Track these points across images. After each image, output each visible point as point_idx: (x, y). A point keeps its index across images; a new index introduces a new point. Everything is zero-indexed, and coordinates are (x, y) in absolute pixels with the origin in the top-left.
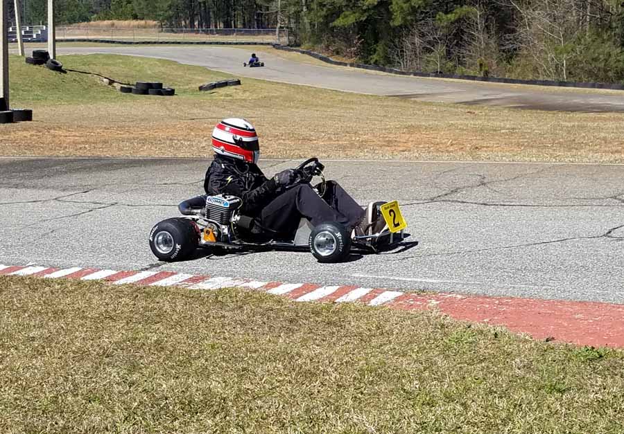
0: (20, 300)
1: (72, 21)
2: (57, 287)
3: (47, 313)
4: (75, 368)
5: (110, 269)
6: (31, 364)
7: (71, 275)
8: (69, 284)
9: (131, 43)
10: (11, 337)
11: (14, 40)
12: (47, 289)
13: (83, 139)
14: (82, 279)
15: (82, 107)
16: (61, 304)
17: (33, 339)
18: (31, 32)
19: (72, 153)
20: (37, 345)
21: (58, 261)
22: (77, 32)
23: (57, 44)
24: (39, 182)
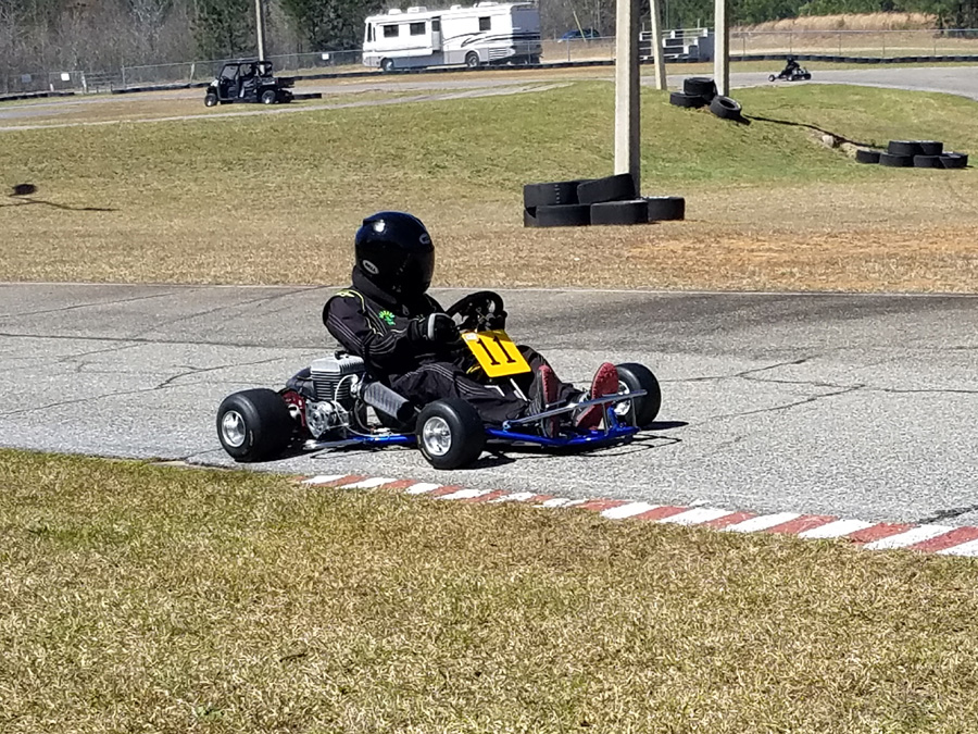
0: (682, 574)
1: (760, 17)
2: (753, 550)
3: (735, 602)
4: (797, 713)
5: (857, 517)
6: (709, 702)
7: (779, 527)
8: (777, 545)
9: (878, 61)
10: (668, 645)
11: (646, 58)
12: (733, 553)
13: (785, 257)
14: (801, 535)
15: (779, 192)
16: (762, 583)
17: (712, 651)
18: (680, 42)
19: (765, 283)
20: (719, 664)
21: (750, 499)
22: (771, 39)
23: (732, 65)
24: (707, 340)
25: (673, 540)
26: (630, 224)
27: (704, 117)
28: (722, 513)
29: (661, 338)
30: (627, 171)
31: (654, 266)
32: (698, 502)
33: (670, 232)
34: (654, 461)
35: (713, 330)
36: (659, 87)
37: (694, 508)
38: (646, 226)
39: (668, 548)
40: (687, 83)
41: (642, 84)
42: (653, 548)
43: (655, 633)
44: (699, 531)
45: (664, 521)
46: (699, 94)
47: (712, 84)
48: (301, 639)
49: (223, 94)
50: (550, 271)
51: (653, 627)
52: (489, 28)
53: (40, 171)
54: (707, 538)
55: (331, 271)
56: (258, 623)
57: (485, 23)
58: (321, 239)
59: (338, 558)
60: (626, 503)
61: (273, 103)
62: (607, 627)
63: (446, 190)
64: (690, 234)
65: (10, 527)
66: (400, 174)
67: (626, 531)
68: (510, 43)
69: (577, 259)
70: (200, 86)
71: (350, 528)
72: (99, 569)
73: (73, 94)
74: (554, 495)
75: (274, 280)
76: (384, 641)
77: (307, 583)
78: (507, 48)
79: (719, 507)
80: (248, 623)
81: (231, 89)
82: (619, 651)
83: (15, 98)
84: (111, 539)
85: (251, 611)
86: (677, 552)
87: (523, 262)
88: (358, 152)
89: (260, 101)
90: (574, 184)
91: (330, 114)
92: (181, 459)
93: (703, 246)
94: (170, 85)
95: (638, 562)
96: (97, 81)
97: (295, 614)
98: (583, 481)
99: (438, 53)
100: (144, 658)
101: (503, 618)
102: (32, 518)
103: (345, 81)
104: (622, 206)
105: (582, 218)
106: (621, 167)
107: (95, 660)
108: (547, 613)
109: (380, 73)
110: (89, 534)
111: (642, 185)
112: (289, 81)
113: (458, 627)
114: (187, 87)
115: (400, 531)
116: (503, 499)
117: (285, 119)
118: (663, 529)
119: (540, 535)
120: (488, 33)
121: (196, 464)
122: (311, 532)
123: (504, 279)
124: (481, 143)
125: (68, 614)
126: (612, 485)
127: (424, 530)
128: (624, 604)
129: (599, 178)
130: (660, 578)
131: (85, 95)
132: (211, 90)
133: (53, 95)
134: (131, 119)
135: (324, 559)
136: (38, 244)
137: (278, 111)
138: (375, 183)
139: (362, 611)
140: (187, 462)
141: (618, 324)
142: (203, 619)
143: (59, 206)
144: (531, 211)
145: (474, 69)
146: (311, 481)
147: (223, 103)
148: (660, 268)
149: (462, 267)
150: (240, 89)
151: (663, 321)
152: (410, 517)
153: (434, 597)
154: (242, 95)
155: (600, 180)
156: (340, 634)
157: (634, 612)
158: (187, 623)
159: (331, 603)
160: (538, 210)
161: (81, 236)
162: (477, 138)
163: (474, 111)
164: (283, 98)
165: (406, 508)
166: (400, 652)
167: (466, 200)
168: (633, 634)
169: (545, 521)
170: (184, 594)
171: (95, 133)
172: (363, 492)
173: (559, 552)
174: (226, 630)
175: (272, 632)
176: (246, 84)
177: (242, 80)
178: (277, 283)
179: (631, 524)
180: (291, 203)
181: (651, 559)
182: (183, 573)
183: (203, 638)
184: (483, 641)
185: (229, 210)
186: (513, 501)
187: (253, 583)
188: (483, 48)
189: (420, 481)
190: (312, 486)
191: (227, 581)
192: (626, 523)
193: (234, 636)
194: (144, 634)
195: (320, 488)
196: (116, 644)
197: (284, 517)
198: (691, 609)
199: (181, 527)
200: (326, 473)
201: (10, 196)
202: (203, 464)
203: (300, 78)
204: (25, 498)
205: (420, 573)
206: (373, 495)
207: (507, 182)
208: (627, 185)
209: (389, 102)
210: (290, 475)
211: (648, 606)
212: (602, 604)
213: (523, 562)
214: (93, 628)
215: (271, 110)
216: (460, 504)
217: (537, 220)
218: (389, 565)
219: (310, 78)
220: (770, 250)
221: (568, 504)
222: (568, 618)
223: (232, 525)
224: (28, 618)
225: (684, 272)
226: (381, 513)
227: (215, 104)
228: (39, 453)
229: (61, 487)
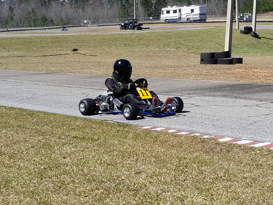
0: (239, 157)
1: (266, 11)
2: (258, 152)
3: (253, 165)
4: (268, 196)
6: (245, 191)
7: (265, 146)
8: (264, 151)
10: (235, 176)
11: (234, 21)
12: (253, 152)
13: (269, 74)
14: (271, 149)
15: (268, 57)
16: (260, 161)
17: (246, 178)
18: (243, 17)
19: (264, 81)
20: (248, 181)
21: (258, 138)
22: (268, 17)
23: (257, 23)
24: (248, 96)
25: (237, 148)
26: (228, 64)
27: (249, 37)
28: (250, 142)
29: (235, 95)
30: (228, 50)
31: (234, 75)
32: (244, 138)
33: (238, 67)
34: (233, 127)
35: (249, 93)
36: (237, 29)
37: (243, 140)
38: (232, 65)
39: (235, 150)
40: (245, 28)
41: (233, 27)
42: (231, 150)
44: (244, 146)
45: (235, 143)
46: (248, 31)
47: (251, 28)
48: (140, 168)
49: (125, 27)
50: (207, 76)
51: (231, 171)
52: (193, 12)
53: (79, 45)
54: (246, 148)
55: (150, 74)
56: (129, 164)
57: (192, 11)
58: (148, 65)
59: (150, 148)
60: (225, 138)
61: (137, 30)
62: (219, 170)
63: (180, 54)
64: (244, 68)
65: (68, 136)
66: (169, 49)
67: (224, 145)
68: (199, 16)
69: (214, 73)
70: (119, 25)
71: (153, 140)
72: (90, 147)
73: (87, 26)
74: (206, 134)
76: (161, 170)
77: (142, 154)
78: (198, 17)
79: (249, 140)
80: (126, 164)
81: (127, 26)
82: (222, 176)
83: (73, 27)
84: (93, 140)
85: (127, 160)
86: (238, 151)
87: (200, 73)
88: (158, 43)
89: (134, 29)
90: (214, 53)
91: (151, 33)
92: (111, 120)
93: (247, 71)
94: (111, 24)
95: (227, 153)
96: (93, 23)
97: (138, 162)
98: (213, 131)
99: (180, 18)
100: (100, 171)
101: (192, 166)
102: (74, 134)
103: (156, 25)
104: (226, 60)
105: (216, 62)
106: (226, 49)
107: (88, 171)
108: (203, 165)
109: (165, 23)
110: (88, 138)
111: (232, 54)
112: (142, 24)
113: (180, 168)
114: (116, 25)
115: (166, 142)
116: (192, 135)
117: (140, 34)
118: (234, 145)
119: (202, 145)
120: (193, 13)
121: (115, 122)
122: (143, 141)
123: (194, 77)
124: (190, 42)
125: (82, 158)
126: (221, 133)
127: (172, 142)
128: (223, 164)
129: (221, 52)
130: (233, 158)
131: (90, 26)
132: (122, 26)
133: (82, 26)
134: (101, 33)
135: (146, 148)
136: (77, 64)
137: (139, 32)
138: (162, 51)
139: (156, 162)
140: (113, 121)
141: (224, 91)
142: (116, 162)
143: (83, 54)
144: (202, 60)
145: (189, 22)
146: (143, 128)
147: (124, 29)
148: (235, 76)
149: (184, 74)
150: (129, 26)
151: (236, 90)
152: (169, 138)
153: (174, 160)
154: (129, 27)
155: (221, 53)
156: (150, 168)
157: (226, 166)
158: (111, 163)
159: (147, 160)
160: (204, 60)
161: (88, 62)
162: (189, 40)
163: (188, 33)
164: (140, 28)
165: (168, 136)
166: (165, 173)
167: (185, 56)
168: (225, 172)
169: (203, 141)
170: (111, 155)
171: (92, 36)
172: (156, 131)
173: (207, 149)
174: (121, 165)
175: (133, 166)
176: (131, 25)
177: (130, 24)
178: (136, 76)
179: (226, 143)
180: (141, 56)
181: (231, 152)
182: (111, 150)
183: (115, 167)
184: (186, 172)
185: (125, 57)
186: (195, 136)
187: (128, 153)
188: (192, 17)
189: (171, 129)
190: (144, 129)
191: (122, 152)
192: (225, 143)
193: (123, 166)
194: (100, 165)
195: (146, 130)
196: (93, 167)
197: (137, 137)
198: (241, 167)
199: (111, 138)
200: (147, 126)
201: (71, 51)
202: (117, 122)
203: (144, 24)
204: (72, 129)
205: (171, 153)
206: (159, 132)
207: (196, 52)
208: (228, 54)
209: (167, 30)
210: (138, 126)
211: (230, 165)
212: (218, 164)
213: (197, 152)
214: (88, 163)
215: (136, 32)
216: (182, 135)
217: (204, 62)
218: (163, 150)
219: (147, 23)
220: (265, 72)
221: (210, 137)
222: (209, 167)
223: (123, 138)
224: (72, 159)
225: (242, 77)
226: (161, 137)
227: (123, 30)
228: (76, 117)
229: (81, 126)
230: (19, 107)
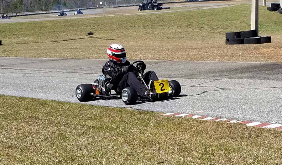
24: (276, 76)
25: (267, 133)
26: (256, 44)
27: (277, 14)
28: (280, 125)
29: (263, 76)
30: (255, 29)
31: (262, 55)
32: (274, 122)
33: (267, 46)
34: (262, 110)
35: (279, 74)
36: (264, 5)
37: (272, 124)
38: (260, 44)
39: (265, 135)
40: (272, 4)
41: (259, 5)
42: (261, 135)
43: (261, 158)
44: (274, 130)
45: (264, 127)
47: (279, 5)
48: (162, 158)
49: (143, 8)
50: (233, 57)
51: (260, 157)
53: (94, 29)
54: (276, 132)
55: (172, 56)
56: (151, 153)
58: (169, 47)
59: (173, 136)
60: (253, 122)
61: (156, 10)
62: (248, 156)
63: (204, 34)
64: (273, 47)
65: (84, 125)
66: (191, 30)
67: (253, 130)
69: (240, 53)
70: (137, 5)
71: (176, 127)
72: (108, 137)
73: (103, 8)
74: (233, 119)
75: (156, 58)
76: (185, 159)
77: (164, 142)
79: (280, 123)
80: (148, 153)
81: (146, 6)
82: (251, 163)
83: (87, 9)
84: (112, 129)
85: (149, 150)
86: (267, 136)
87: (225, 54)
88: (180, 24)
89: (153, 9)
90: (240, 33)
91: (172, 13)
92: (131, 108)
93: (276, 50)
94: (129, 5)
95: (256, 138)
96: (109, 4)
97: (161, 151)
98: (241, 116)
100: (120, 162)
101: (218, 153)
102: (90, 123)
103: (176, 4)
104: (253, 39)
105: (242, 42)
106: (253, 28)
107: (107, 162)
108: (231, 152)
109: (186, 2)
110: (106, 128)
111: (259, 33)
112: (161, 4)
113: (206, 156)
114: (134, 6)
115: (190, 129)
116: (219, 120)
117: (159, 15)
118: (264, 129)
119: (229, 130)
121: (134, 109)
122: (165, 128)
123: (220, 59)
124: (214, 21)
125: (100, 149)
126: (250, 117)
127: (197, 128)
128: (252, 150)
129: (247, 31)
130: (263, 143)
131: (106, 8)
132: (140, 6)
133: (98, 8)
134: (118, 14)
135: (169, 136)
136: (93, 49)
137: (158, 12)
138: (185, 32)
139: (179, 150)
140: (132, 108)
141: (251, 72)
142: (136, 152)
143: (99, 38)
144: (228, 40)
146: (166, 114)
147: (143, 10)
148: (264, 56)
149: (208, 55)
150: (148, 6)
151: (264, 71)
152: (193, 124)
153: (199, 147)
154: (148, 8)
155: (247, 32)
156: (173, 157)
157: (255, 153)
158: (131, 153)
159: (171, 148)
160: (229, 40)
161: (105, 47)
162: (213, 19)
163: (212, 12)
164: (159, 8)
165: (192, 122)
166: (189, 162)
167: (209, 37)
168: (255, 159)
169: (230, 127)
170: (131, 144)
171: (109, 18)
172: (180, 117)
173: (234, 135)
174: (142, 155)
175: (155, 156)
176: (150, 5)
178: (157, 59)
179: (255, 128)
180: (161, 38)
181: (260, 137)
182: (131, 139)
183: (136, 157)
184: (213, 160)
185: (145, 40)
186: (221, 121)
187: (150, 142)
189: (195, 115)
190: (166, 116)
191: (143, 141)
192: (253, 127)
193: (144, 156)
194: (120, 155)
195: (168, 116)
196: (112, 158)
197: (158, 124)
198: (271, 152)
199: (130, 126)
200: (170, 112)
201: (87, 35)
202: (136, 109)
203: (164, 3)
204: (89, 118)
205: (195, 140)
206: (183, 119)
207: (221, 32)
208: (255, 33)
209: (189, 10)
210: (160, 112)
211: (259, 151)
212: (246, 150)
213: (224, 138)
214: (106, 153)
215: (156, 12)
216: (207, 121)
217: (229, 42)
218: (187, 138)
219: (167, 3)
221: (237, 122)
222: (237, 154)
223: (144, 126)
224: (89, 150)
225: (270, 57)
226: (185, 123)
227: (141, 10)
228: (93, 105)
229: (98, 115)
230: (31, 97)
